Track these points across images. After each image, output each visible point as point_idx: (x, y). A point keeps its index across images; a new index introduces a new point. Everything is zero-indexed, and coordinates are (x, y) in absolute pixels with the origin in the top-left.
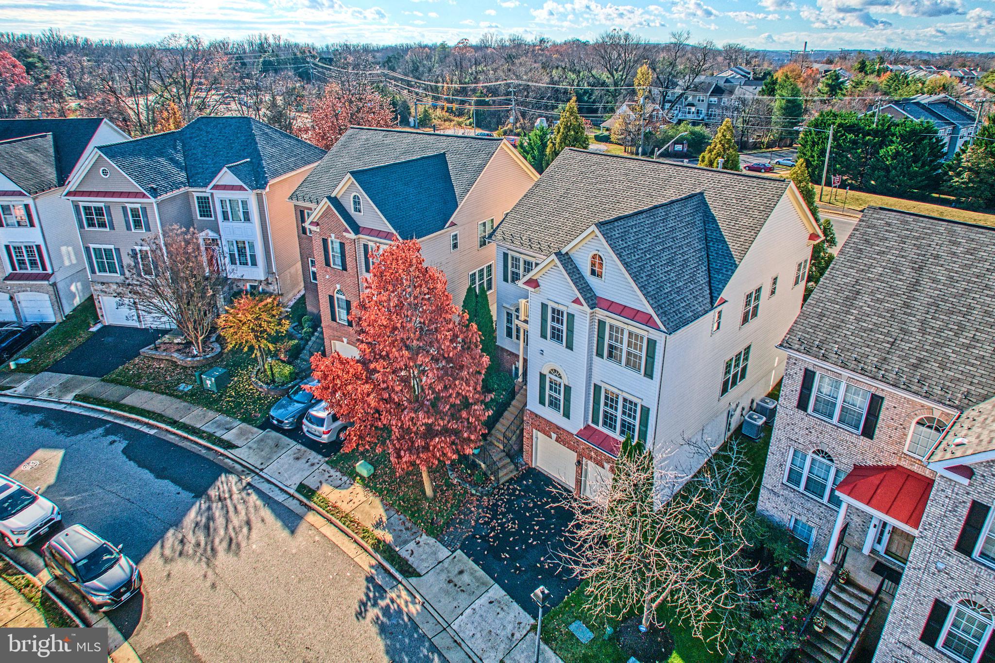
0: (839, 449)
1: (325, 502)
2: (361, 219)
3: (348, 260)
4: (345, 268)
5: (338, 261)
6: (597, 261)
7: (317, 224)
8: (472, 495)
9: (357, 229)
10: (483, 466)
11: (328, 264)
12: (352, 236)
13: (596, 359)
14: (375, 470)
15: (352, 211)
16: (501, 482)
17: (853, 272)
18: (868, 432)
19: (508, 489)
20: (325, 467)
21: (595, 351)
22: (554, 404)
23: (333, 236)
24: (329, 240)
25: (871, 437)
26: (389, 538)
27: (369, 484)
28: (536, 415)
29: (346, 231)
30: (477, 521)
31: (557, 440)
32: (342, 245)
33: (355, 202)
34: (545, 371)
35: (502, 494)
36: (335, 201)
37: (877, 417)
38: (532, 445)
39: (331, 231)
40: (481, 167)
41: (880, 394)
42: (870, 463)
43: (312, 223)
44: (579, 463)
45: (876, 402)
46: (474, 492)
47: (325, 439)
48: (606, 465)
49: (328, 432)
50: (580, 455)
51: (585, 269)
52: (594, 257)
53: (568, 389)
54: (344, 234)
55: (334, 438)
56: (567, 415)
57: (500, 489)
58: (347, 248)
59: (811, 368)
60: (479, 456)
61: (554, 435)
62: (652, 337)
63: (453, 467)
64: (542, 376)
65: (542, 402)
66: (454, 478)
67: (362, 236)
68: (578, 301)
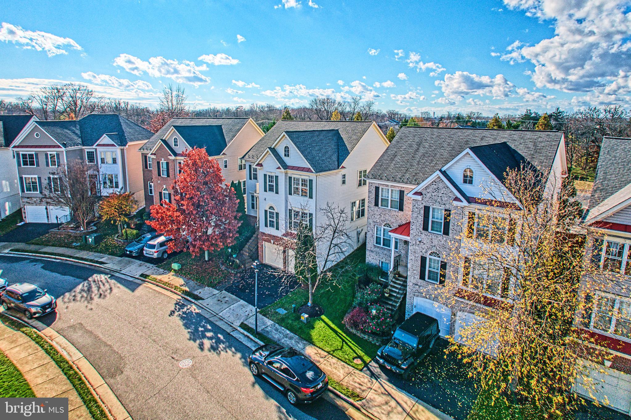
0: (392, 220)
1: (155, 280)
2: (178, 149)
3: (170, 171)
4: (168, 176)
5: (165, 173)
6: (287, 149)
7: (155, 154)
9: (176, 154)
10: (238, 261)
11: (159, 175)
12: (173, 157)
13: (289, 196)
15: (173, 146)
16: (247, 268)
17: (395, 149)
18: (401, 209)
19: (251, 271)
20: (156, 268)
21: (288, 192)
22: (272, 225)
23: (163, 159)
24: (161, 162)
25: (402, 211)
27: (178, 272)
28: (264, 233)
29: (170, 155)
30: (233, 282)
31: (274, 244)
32: (167, 164)
33: (175, 141)
34: (267, 209)
35: (247, 273)
36: (164, 141)
37: (403, 200)
38: (263, 251)
39: (162, 157)
40: (239, 130)
41: (402, 189)
42: (404, 223)
43: (152, 154)
44: (284, 252)
45: (402, 193)
46: (233, 272)
47: (155, 255)
49: (158, 252)
50: (284, 248)
51: (282, 153)
52: (286, 148)
53: (277, 214)
54: (169, 157)
55: (160, 256)
56: (277, 229)
57: (246, 271)
58: (170, 165)
59: (377, 186)
60: (236, 258)
61: (272, 241)
62: (311, 178)
63: (223, 264)
64: (266, 211)
65: (266, 226)
66: (223, 268)
67: (178, 158)
68: (279, 168)
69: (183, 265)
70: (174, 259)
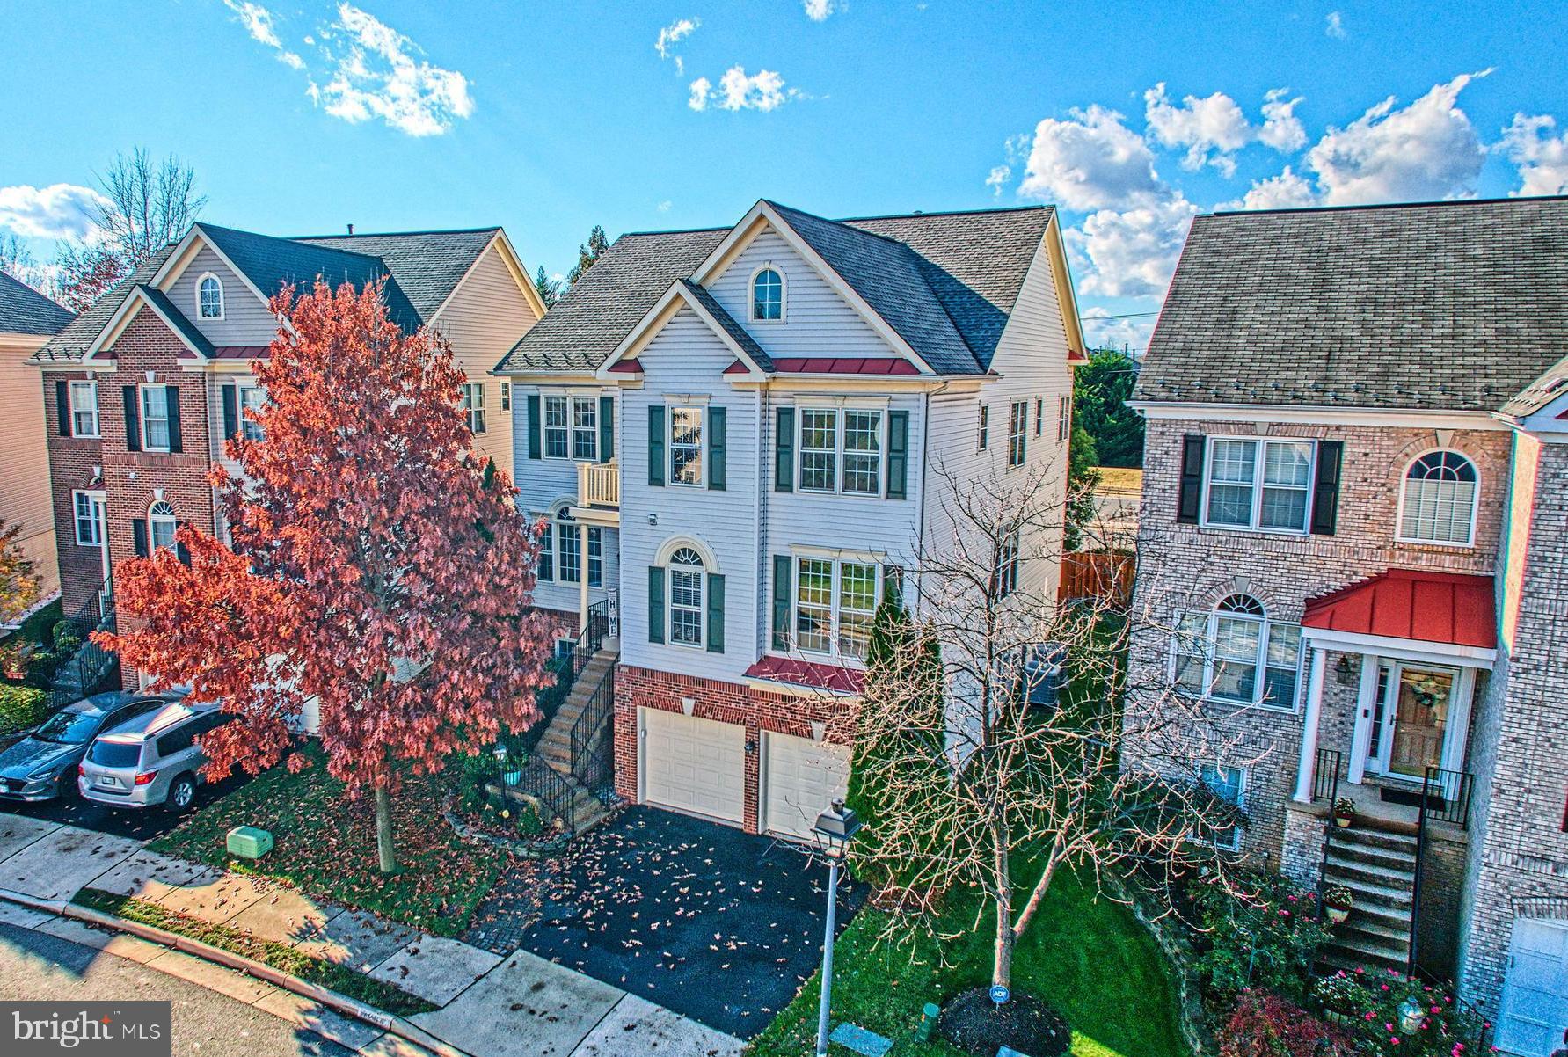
0: (1273, 579)
1: (157, 914)
2: (221, 330)
3: (187, 423)
4: (176, 446)
5: (162, 434)
6: (768, 283)
7: (113, 355)
8: (519, 859)
9: (211, 351)
10: (533, 800)
11: (134, 445)
12: (200, 362)
13: (776, 498)
14: (276, 841)
15: (198, 318)
16: (580, 829)
18: (1324, 524)
19: (597, 840)
20: (143, 855)
21: (772, 481)
22: (685, 628)
23: (150, 375)
24: (141, 386)
25: (1330, 531)
26: (339, 952)
27: (265, 866)
28: (644, 672)
29: (187, 354)
30: (545, 899)
31: (696, 713)
32: (172, 393)
33: (205, 295)
34: (663, 560)
35: (587, 851)
36: (156, 295)
37: (1335, 487)
38: (635, 749)
39: (147, 365)
41: (1334, 437)
42: (1336, 585)
43: (98, 355)
44: (752, 746)
45: (1329, 453)
46: (522, 852)
47: (140, 796)
48: (818, 728)
49: (150, 777)
50: (753, 728)
51: (742, 305)
52: (761, 278)
53: (717, 581)
54: (180, 362)
55: (162, 796)
56: (716, 646)
57: (579, 844)
58: (184, 396)
59: (1195, 432)
60: (520, 786)
61: (688, 704)
62: (898, 406)
63: (462, 818)
64: (655, 573)
65: (656, 636)
66: (471, 834)
67: (223, 365)
68: (738, 367)
69: (278, 833)
70: (225, 810)
